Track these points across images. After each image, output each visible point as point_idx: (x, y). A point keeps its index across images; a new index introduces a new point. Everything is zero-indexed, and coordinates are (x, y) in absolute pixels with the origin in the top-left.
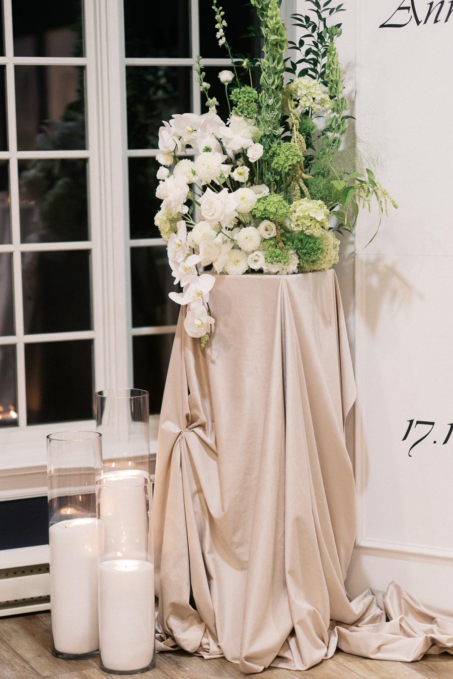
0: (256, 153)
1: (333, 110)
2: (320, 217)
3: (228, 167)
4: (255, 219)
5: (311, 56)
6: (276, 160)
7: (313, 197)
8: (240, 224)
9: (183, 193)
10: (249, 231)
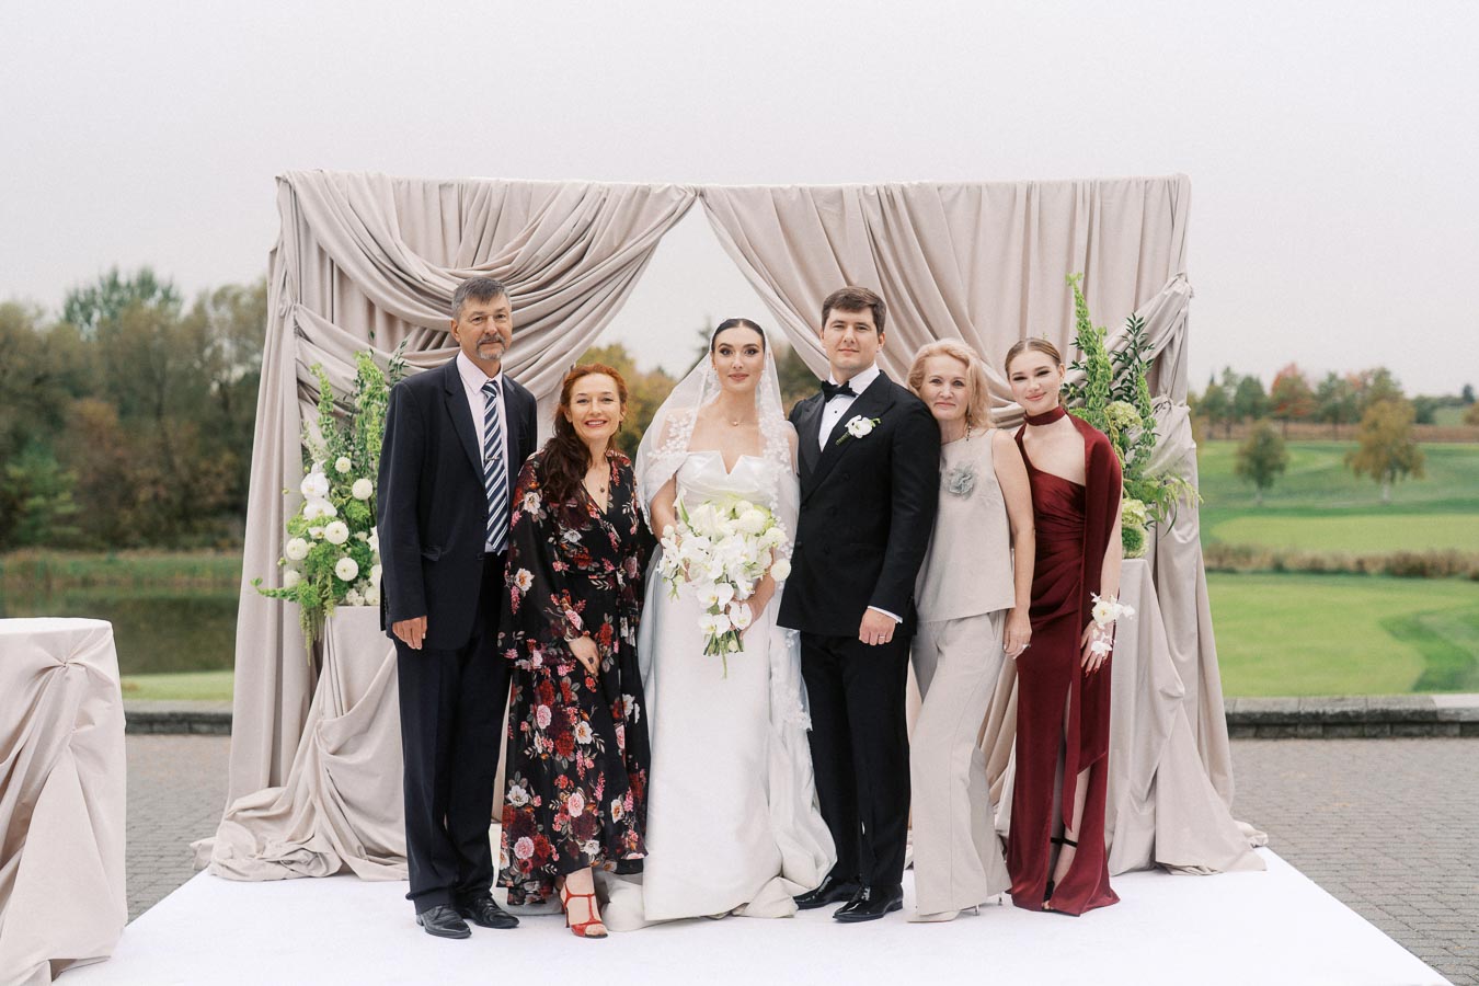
1: (1145, 427)
2: (1141, 514)
5: (1127, 384)
7: (1133, 498)
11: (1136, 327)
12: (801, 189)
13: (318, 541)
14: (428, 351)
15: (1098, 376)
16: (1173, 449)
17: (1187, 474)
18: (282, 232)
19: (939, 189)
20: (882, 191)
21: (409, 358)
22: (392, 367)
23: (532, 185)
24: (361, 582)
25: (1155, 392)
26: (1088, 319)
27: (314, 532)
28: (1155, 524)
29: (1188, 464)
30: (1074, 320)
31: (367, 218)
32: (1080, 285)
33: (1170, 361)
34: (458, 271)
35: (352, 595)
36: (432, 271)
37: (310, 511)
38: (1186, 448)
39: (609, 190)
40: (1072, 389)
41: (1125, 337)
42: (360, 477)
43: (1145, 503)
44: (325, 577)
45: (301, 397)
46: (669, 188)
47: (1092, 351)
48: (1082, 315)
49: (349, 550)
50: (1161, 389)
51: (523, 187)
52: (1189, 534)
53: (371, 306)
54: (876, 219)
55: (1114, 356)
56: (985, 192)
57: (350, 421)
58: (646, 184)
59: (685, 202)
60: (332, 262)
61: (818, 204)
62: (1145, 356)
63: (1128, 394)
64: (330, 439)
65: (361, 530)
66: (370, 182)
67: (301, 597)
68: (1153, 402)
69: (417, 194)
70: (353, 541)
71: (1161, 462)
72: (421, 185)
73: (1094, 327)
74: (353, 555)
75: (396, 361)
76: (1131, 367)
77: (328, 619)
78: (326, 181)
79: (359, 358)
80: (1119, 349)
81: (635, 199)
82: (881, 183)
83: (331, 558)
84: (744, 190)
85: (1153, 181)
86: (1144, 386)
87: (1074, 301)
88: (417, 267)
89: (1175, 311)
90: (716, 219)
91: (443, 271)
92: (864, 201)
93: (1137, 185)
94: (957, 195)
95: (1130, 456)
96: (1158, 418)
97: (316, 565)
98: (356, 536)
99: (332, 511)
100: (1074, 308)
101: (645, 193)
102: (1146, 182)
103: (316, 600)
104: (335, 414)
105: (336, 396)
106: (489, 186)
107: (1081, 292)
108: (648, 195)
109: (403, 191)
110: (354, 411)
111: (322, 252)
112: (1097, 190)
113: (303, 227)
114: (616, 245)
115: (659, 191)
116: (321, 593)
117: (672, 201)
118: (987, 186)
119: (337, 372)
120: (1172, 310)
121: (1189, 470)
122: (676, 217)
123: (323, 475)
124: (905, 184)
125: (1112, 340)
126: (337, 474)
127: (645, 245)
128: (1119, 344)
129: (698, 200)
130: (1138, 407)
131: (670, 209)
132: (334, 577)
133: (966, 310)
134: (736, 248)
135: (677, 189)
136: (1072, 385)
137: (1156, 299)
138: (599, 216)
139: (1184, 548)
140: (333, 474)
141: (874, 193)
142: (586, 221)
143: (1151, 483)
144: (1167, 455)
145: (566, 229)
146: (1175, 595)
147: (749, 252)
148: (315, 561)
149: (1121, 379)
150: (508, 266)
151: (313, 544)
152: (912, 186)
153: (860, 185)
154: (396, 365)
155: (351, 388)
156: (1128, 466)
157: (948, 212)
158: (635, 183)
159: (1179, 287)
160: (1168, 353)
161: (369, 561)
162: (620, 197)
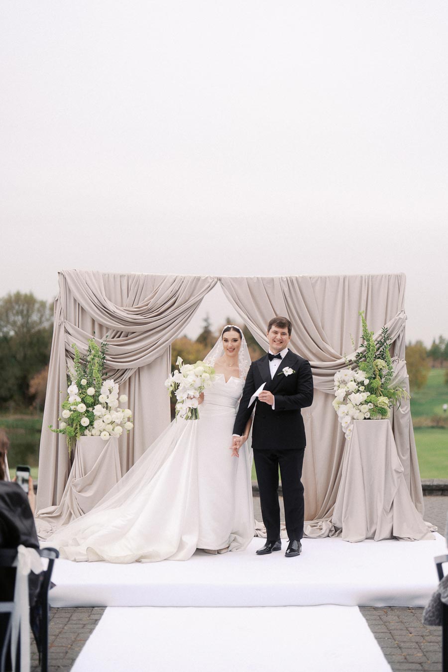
0: (367, 382)
1: (389, 369)
2: (387, 402)
3: (357, 387)
4: (366, 402)
5: (382, 353)
6: (372, 384)
7: (384, 396)
8: (361, 404)
9: (343, 394)
10: (365, 406)
11: (385, 331)
12: (257, 278)
13: (74, 411)
14: (115, 339)
15: (371, 350)
16: (399, 378)
17: (405, 387)
18: (60, 293)
19: (310, 278)
20: (289, 279)
21: (108, 341)
22: (102, 345)
23: (155, 276)
24: (90, 426)
25: (392, 356)
26: (367, 328)
27: (73, 408)
28: (392, 406)
29: (406, 383)
30: (361, 328)
31: (92, 288)
32: (364, 315)
33: (398, 344)
34: (127, 308)
35: (87, 432)
36: (117, 308)
37: (71, 400)
38: (405, 377)
39: (184, 278)
40: (361, 355)
41: (381, 335)
42: (90, 387)
43: (389, 398)
44: (76, 425)
45: (66, 356)
46: (208, 277)
47: (368, 340)
48: (365, 326)
49: (86, 414)
50: (395, 355)
51: (152, 276)
52: (406, 410)
53: (93, 321)
54: (286, 289)
55: (376, 342)
56: (327, 280)
57: (85, 366)
58: (199, 276)
59: (213, 282)
60: (79, 304)
61: (265, 284)
62: (389, 342)
63: (382, 356)
64: (79, 372)
65: (90, 407)
66: (94, 275)
67: (67, 432)
68: (392, 359)
69: (112, 279)
70: (87, 411)
71: (394, 383)
72: (113, 276)
73: (369, 331)
74: (87, 417)
75: (104, 343)
76: (383, 346)
77: (77, 441)
78: (77, 274)
79: (90, 342)
80: (379, 339)
81: (194, 281)
82: (288, 275)
83: (79, 418)
84: (236, 278)
85: (392, 275)
86: (388, 354)
87: (361, 321)
88: (111, 307)
89: (401, 325)
90: (225, 289)
91: (121, 308)
92: (282, 283)
93: (386, 277)
94: (317, 280)
95: (383, 380)
96: (393, 365)
97: (73, 420)
98: (88, 409)
99: (80, 400)
100: (361, 324)
101: (198, 279)
102: (389, 276)
103: (73, 434)
104: (80, 363)
105: (81, 356)
106: (139, 276)
107: (364, 317)
108: (199, 280)
109: (106, 278)
110: (87, 361)
111: (75, 300)
112: (370, 280)
113: (68, 291)
114: (187, 299)
115: (203, 278)
116: (75, 431)
117: (209, 282)
118: (328, 277)
119: (81, 346)
120: (399, 325)
121: (406, 385)
122: (210, 288)
123: (76, 386)
124: (297, 276)
125: (376, 336)
126: (81, 385)
127: (198, 299)
128: (379, 337)
129: (219, 282)
130: (386, 361)
131: (208, 284)
132: (80, 425)
133: (320, 325)
134: (233, 300)
135: (211, 278)
136: (361, 353)
137: (393, 320)
138: (181, 288)
139: (404, 415)
140: (80, 386)
141: (286, 279)
142: (176, 289)
143: (391, 391)
144: (397, 380)
145: (168, 293)
146: (401, 434)
147: (238, 302)
148: (73, 419)
149: (379, 351)
150: (146, 307)
151: (72, 412)
152: (300, 277)
153: (280, 276)
154: (104, 344)
155: (86, 353)
156: (382, 384)
157: (314, 286)
158: (194, 275)
159: (402, 316)
160: (397, 341)
161: (93, 419)
162: (189, 281)
